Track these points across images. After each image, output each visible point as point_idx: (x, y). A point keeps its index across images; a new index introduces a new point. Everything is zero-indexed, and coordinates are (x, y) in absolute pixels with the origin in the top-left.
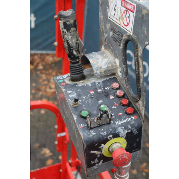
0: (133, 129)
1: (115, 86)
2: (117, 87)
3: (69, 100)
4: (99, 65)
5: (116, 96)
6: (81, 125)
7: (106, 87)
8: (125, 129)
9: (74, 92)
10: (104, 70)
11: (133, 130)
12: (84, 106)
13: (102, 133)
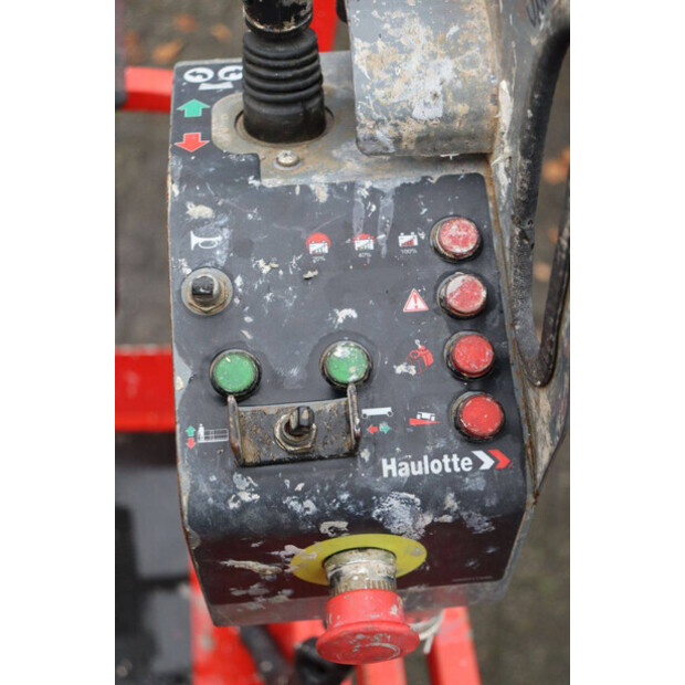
0: (470, 516)
1: (455, 240)
2: (465, 250)
3: (183, 262)
4: (397, 93)
5: (441, 300)
6: (201, 430)
7: (407, 233)
8: (424, 508)
9: (222, 222)
10: (421, 127)
11: (465, 517)
12: (248, 319)
13: (294, 504)
